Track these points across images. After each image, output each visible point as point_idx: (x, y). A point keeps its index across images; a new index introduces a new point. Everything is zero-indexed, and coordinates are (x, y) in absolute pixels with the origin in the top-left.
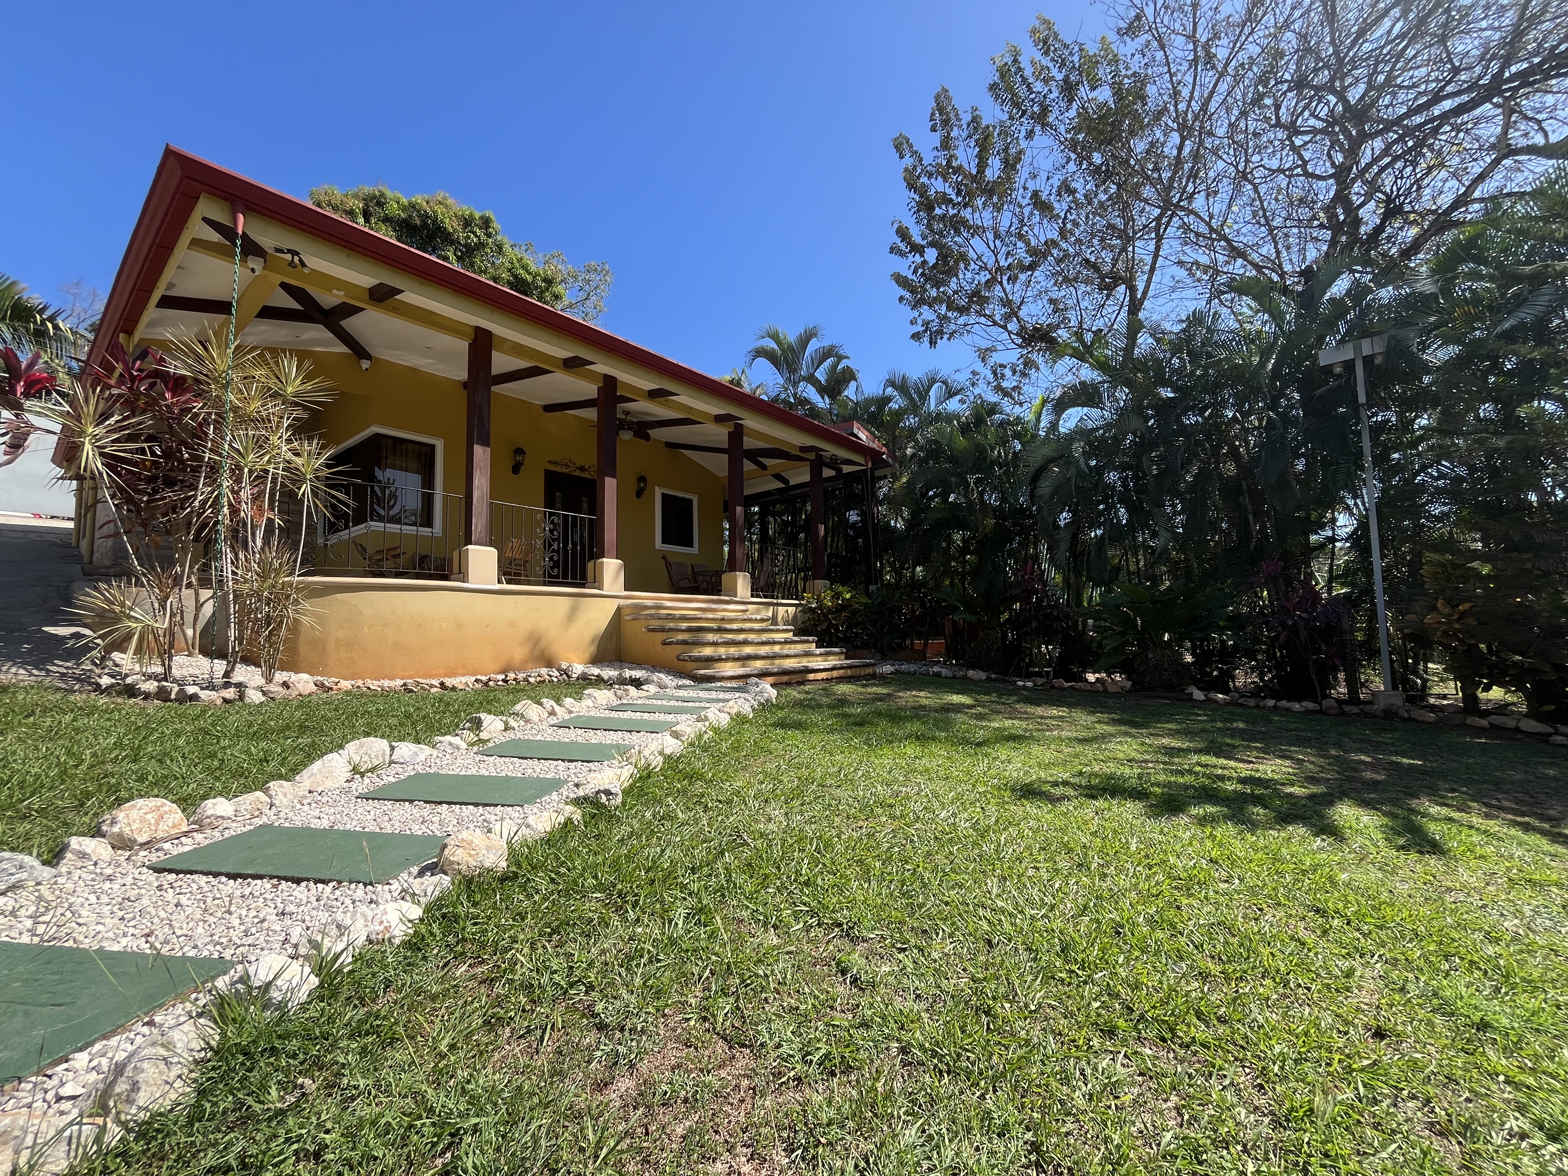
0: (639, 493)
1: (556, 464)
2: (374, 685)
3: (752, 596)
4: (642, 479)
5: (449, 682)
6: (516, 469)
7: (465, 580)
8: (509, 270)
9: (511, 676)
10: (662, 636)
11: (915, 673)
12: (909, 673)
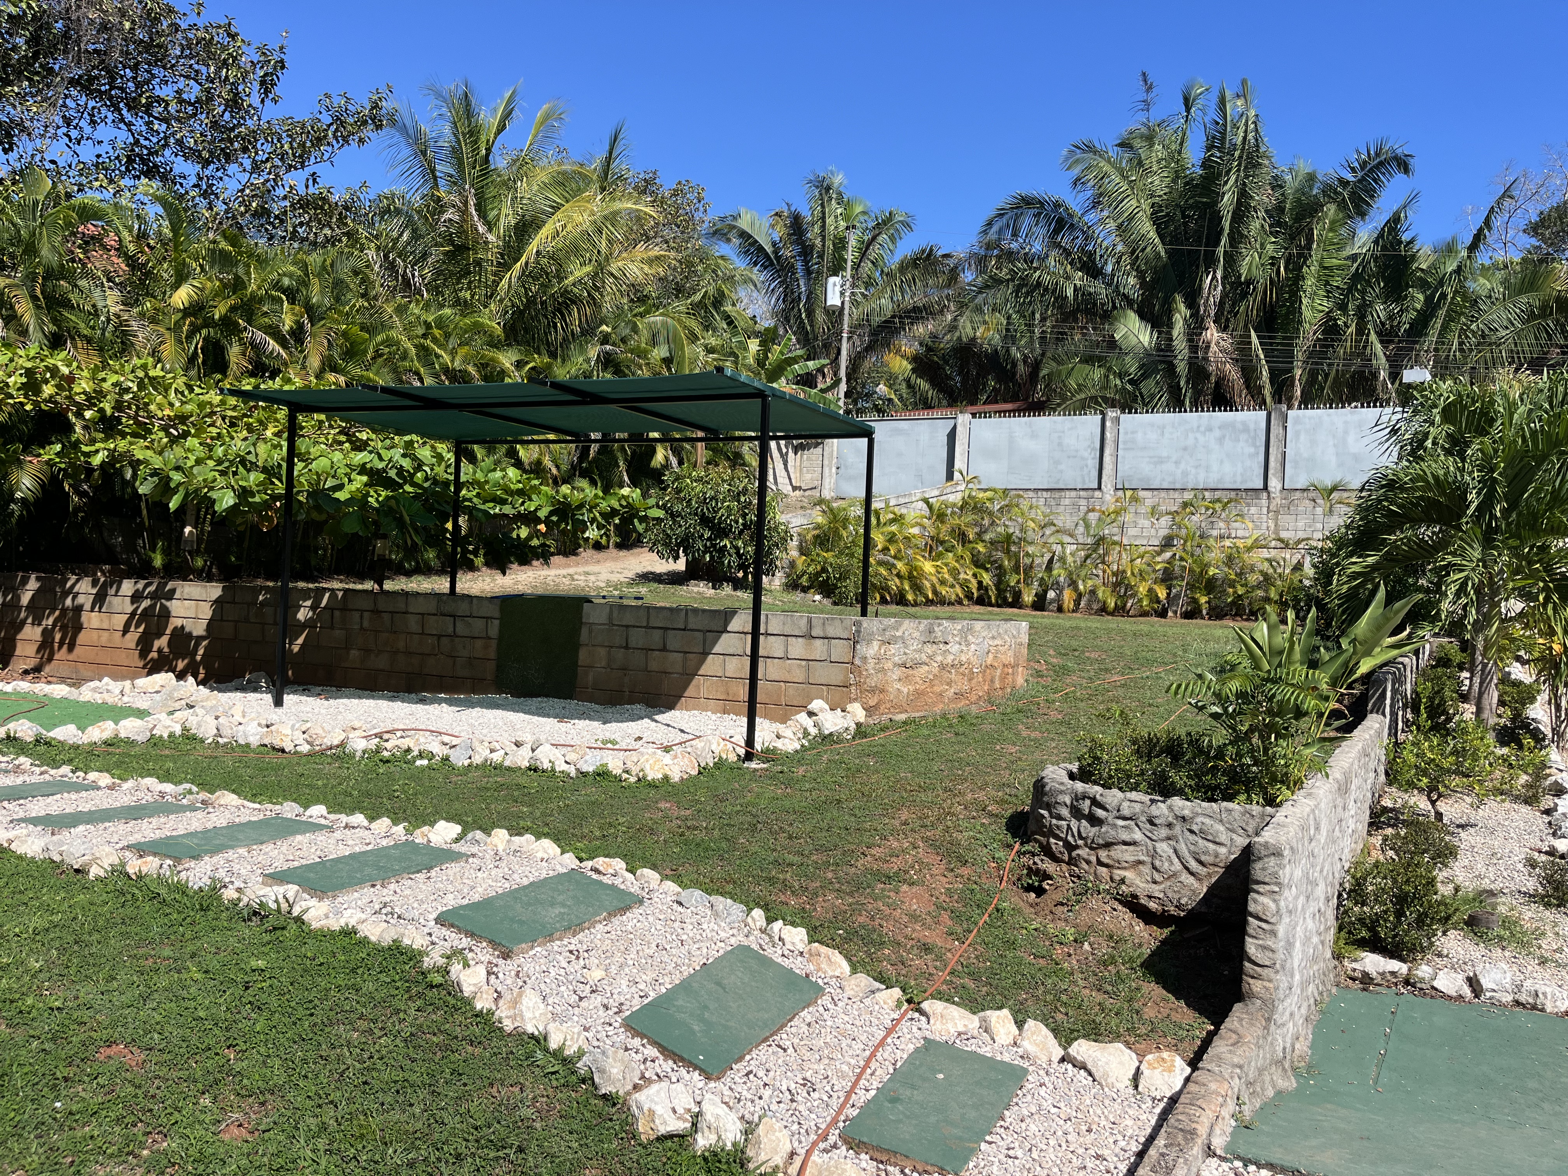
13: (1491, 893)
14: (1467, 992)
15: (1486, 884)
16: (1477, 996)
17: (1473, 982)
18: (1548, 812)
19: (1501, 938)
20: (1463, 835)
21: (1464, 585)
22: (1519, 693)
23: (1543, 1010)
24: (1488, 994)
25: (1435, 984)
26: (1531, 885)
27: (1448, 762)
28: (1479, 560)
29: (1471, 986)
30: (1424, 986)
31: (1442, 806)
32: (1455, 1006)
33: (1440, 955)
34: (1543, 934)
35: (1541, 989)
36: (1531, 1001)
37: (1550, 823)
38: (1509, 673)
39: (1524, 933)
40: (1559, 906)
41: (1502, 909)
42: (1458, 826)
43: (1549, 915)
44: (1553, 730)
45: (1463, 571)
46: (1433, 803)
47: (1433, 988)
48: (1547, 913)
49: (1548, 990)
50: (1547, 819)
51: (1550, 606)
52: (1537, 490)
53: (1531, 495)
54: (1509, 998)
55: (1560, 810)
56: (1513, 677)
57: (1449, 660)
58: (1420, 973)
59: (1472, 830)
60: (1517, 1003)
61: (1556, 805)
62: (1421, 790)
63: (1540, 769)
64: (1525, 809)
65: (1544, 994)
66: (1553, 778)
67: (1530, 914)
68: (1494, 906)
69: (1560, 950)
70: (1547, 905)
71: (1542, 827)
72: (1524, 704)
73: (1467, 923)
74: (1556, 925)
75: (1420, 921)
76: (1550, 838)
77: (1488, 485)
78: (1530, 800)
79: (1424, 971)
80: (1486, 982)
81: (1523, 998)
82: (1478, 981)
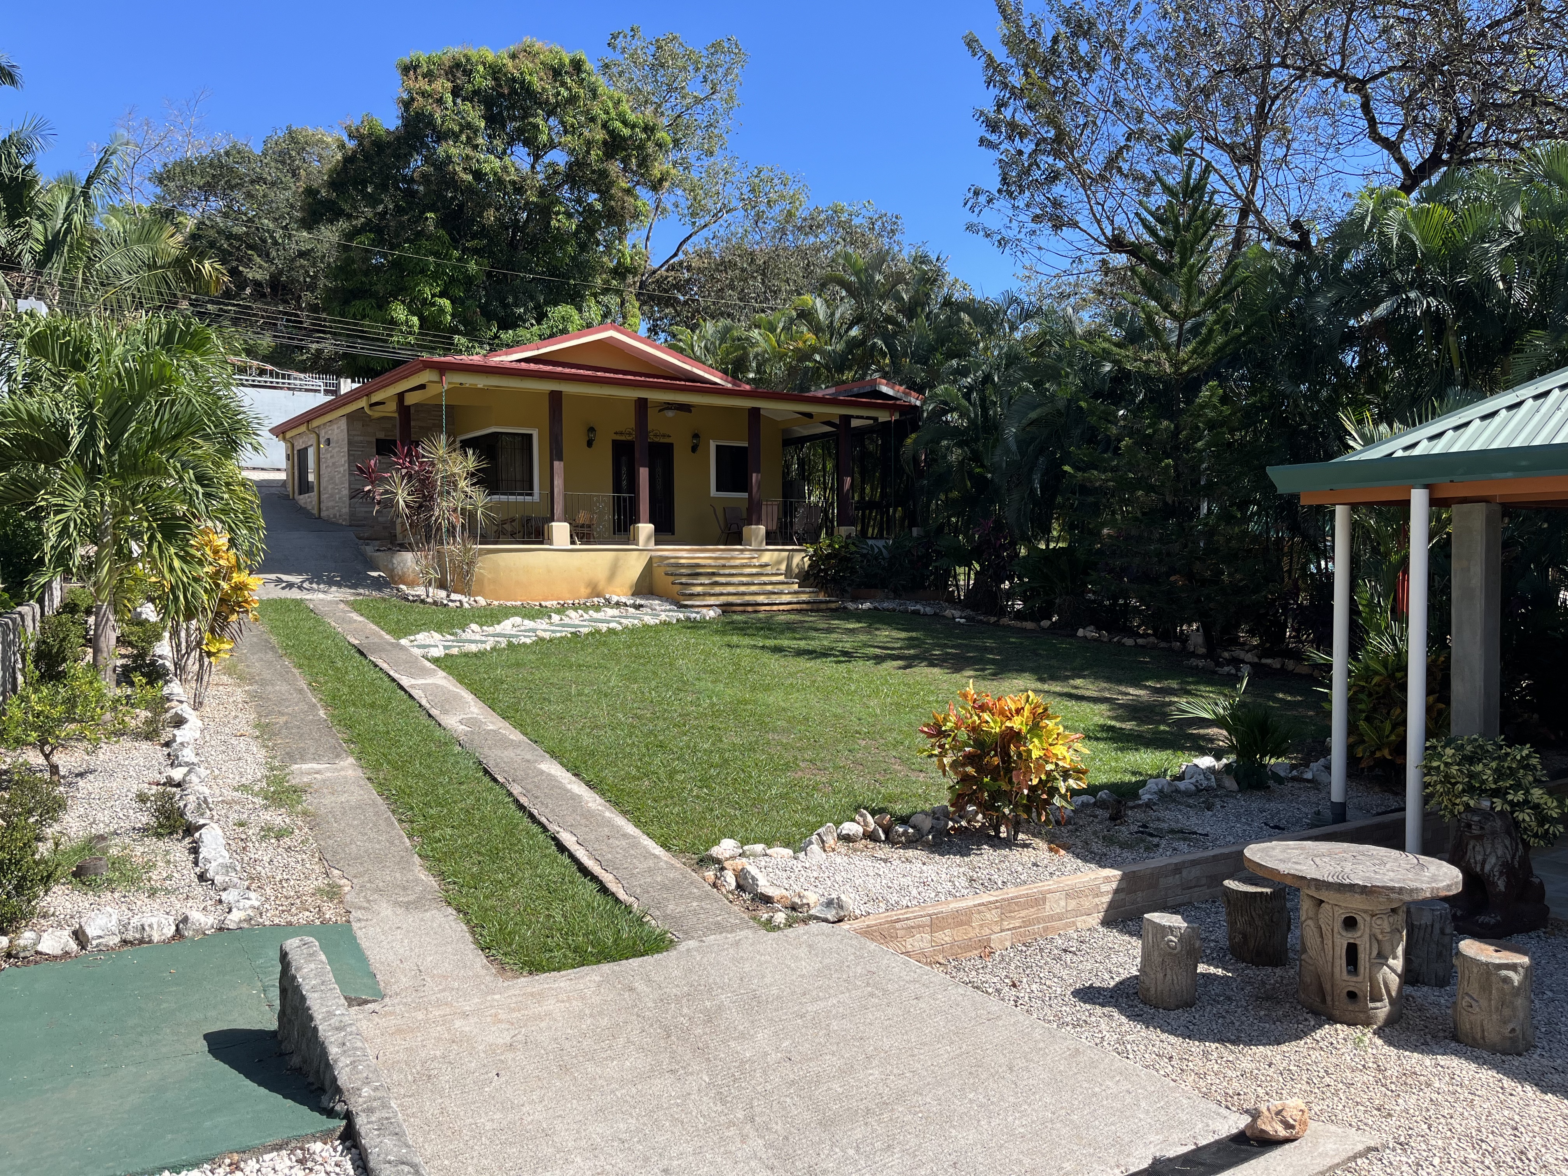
0: (694, 449)
1: (621, 433)
2: (509, 604)
3: (767, 544)
4: (696, 436)
5: (543, 604)
6: (590, 444)
7: (551, 544)
8: (605, 126)
9: (577, 601)
10: (671, 578)
11: (894, 610)
12: (888, 610)
13: (102, 838)
14: (73, 946)
15: (101, 829)
16: (83, 948)
17: (79, 936)
18: (167, 744)
19: (110, 881)
20: (81, 783)
21: (66, 526)
22: (144, 633)
23: (150, 942)
24: (94, 943)
25: (40, 948)
26: (144, 819)
27: (57, 712)
28: (81, 500)
29: (77, 939)
30: (27, 954)
31: (59, 758)
32: (59, 965)
33: (45, 916)
34: (155, 865)
35: (146, 921)
36: (138, 936)
37: (169, 755)
38: (140, 614)
39: (134, 870)
40: (171, 834)
41: (114, 851)
42: (77, 775)
43: (162, 845)
44: (175, 664)
45: (65, 511)
46: (47, 757)
47: (37, 952)
48: (161, 844)
49: (154, 920)
50: (166, 751)
51: (155, 545)
52: (138, 430)
53: (132, 434)
54: (117, 940)
55: (179, 740)
56: (144, 616)
57: (76, 605)
58: (22, 942)
59: (91, 777)
60: (125, 942)
61: (174, 736)
62: (33, 745)
63: (160, 704)
64: (145, 745)
65: (150, 926)
66: (174, 711)
67: (141, 849)
68: (105, 851)
69: (169, 878)
70: (159, 836)
71: (162, 760)
72: (150, 643)
73: (75, 875)
74: (167, 852)
75: (19, 888)
76: (169, 769)
77: (88, 421)
78: (150, 734)
79: (27, 937)
80: (91, 931)
81: (130, 936)
82: (84, 933)
